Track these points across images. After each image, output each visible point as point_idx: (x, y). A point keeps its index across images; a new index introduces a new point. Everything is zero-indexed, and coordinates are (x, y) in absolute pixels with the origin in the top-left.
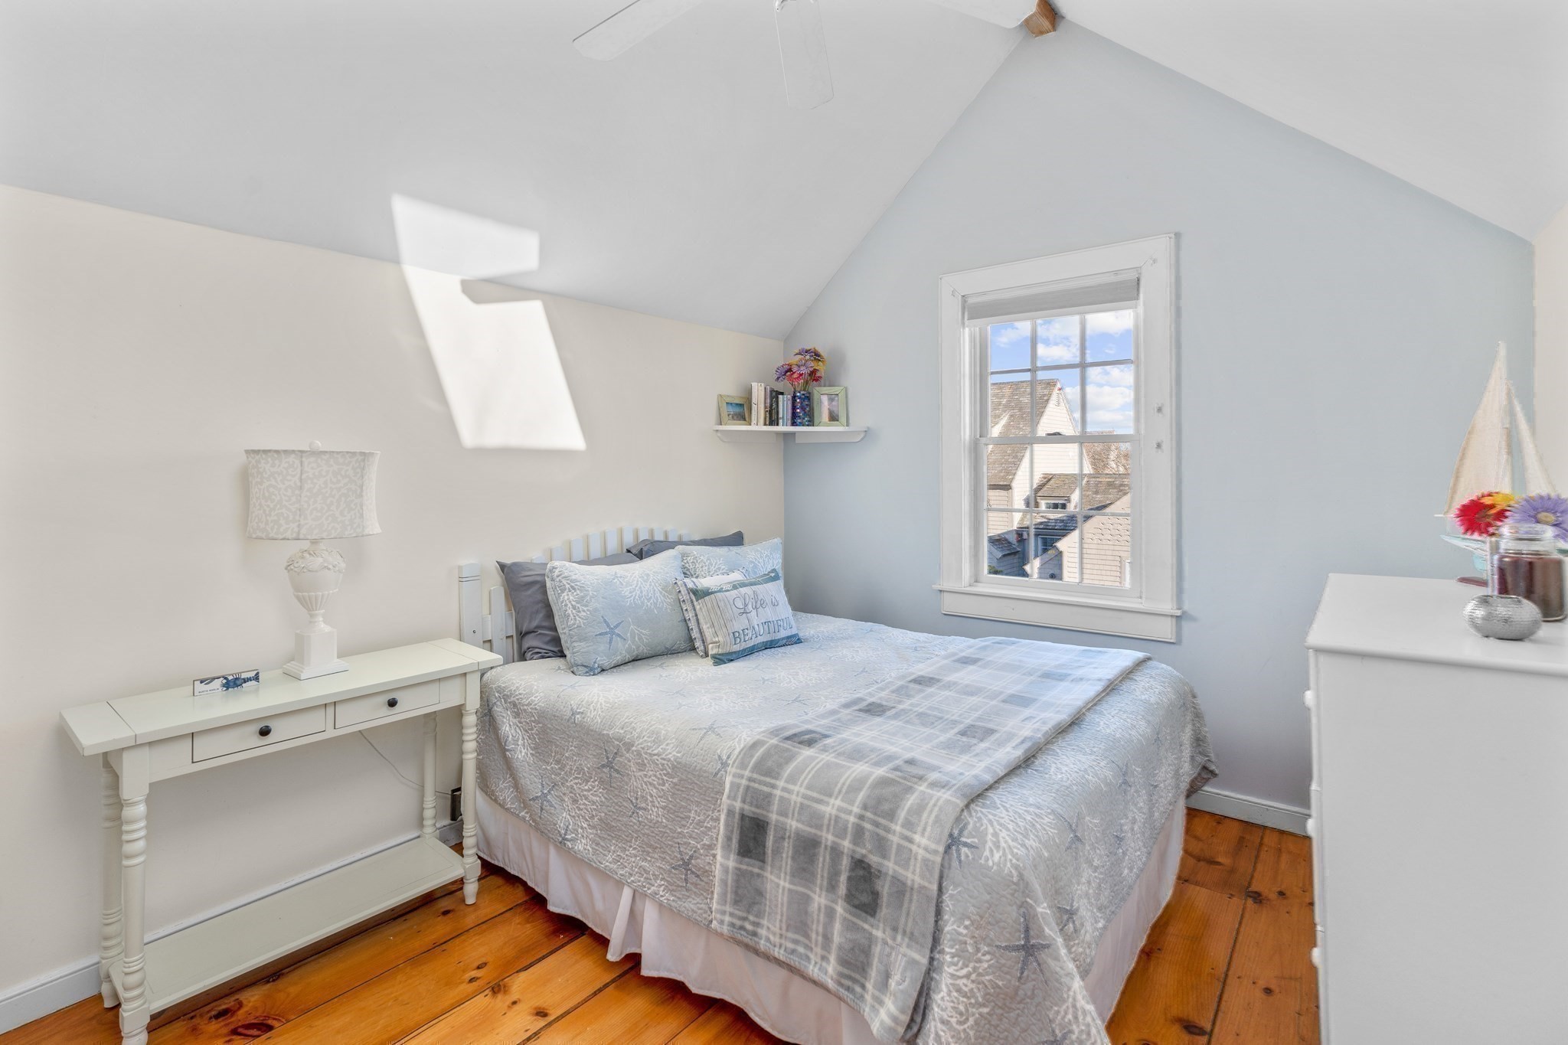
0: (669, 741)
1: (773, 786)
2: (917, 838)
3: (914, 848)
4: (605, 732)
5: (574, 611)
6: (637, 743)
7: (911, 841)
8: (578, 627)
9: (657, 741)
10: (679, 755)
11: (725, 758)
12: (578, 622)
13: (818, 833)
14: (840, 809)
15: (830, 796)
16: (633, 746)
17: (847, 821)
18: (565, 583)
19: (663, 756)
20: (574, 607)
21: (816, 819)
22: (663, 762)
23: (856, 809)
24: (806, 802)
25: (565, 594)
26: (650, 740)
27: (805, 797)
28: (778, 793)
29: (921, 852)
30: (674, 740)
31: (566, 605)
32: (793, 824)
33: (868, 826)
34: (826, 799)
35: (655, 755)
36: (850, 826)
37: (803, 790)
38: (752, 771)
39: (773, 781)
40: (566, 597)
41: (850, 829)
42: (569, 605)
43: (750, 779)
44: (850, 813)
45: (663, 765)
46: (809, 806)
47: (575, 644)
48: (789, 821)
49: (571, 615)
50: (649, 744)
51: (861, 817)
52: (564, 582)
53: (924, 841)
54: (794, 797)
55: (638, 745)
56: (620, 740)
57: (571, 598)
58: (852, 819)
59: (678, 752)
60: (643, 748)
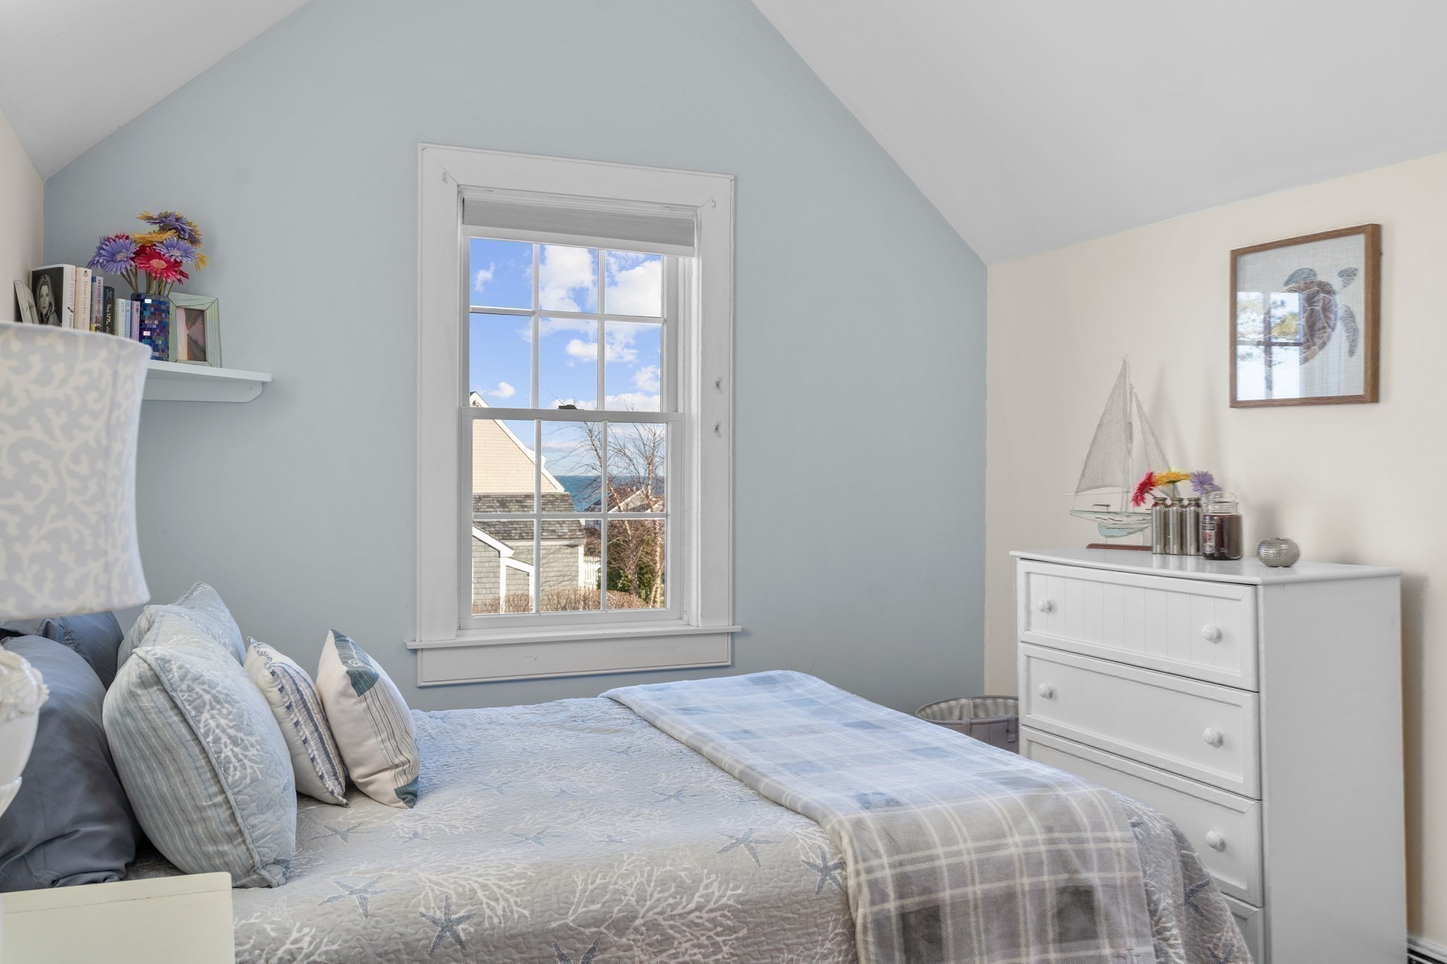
0: (706, 882)
1: (931, 858)
2: (1109, 834)
3: (1112, 845)
4: (554, 925)
5: (236, 749)
6: (642, 911)
7: (1107, 840)
8: (252, 781)
9: (684, 889)
10: (740, 891)
11: (819, 862)
12: (249, 771)
13: (1011, 882)
14: (1026, 844)
15: (1004, 836)
16: (635, 918)
17: (1039, 852)
18: (201, 692)
19: (711, 906)
20: (235, 741)
21: (1005, 869)
22: (713, 915)
23: (1040, 836)
24: (984, 856)
25: (206, 715)
26: (666, 894)
27: (979, 850)
28: (942, 862)
29: (1120, 845)
30: (713, 876)
31: (217, 740)
32: (977, 890)
33: (1065, 846)
34: (1002, 841)
35: (692, 911)
36: (1044, 856)
37: (970, 845)
38: (890, 855)
39: (927, 853)
40: (212, 724)
41: (1045, 861)
42: (224, 739)
43: (892, 866)
44: (1035, 843)
45: (712, 920)
46: (988, 859)
47: (253, 821)
48: (970, 889)
49: (233, 760)
50: (671, 901)
51: (1052, 841)
52: (198, 689)
53: (1118, 834)
54: (965, 858)
55: (648, 911)
56: (596, 922)
57: (223, 722)
58: (1043, 848)
59: (735, 889)
60: (661, 913)
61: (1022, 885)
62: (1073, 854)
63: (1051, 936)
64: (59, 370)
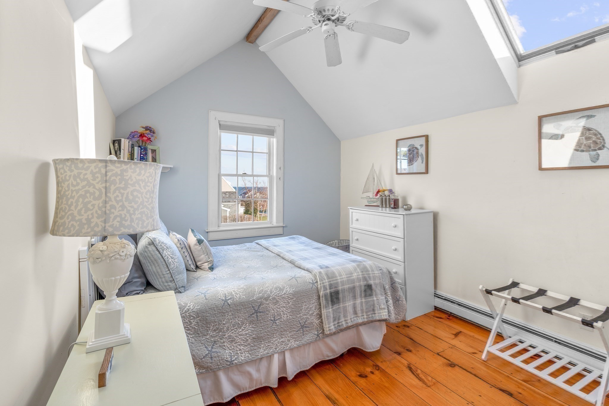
0: (286, 288)
1: (337, 280)
2: (375, 272)
3: (376, 275)
4: (251, 299)
5: (172, 260)
6: (272, 295)
7: (374, 274)
8: (176, 268)
9: (281, 290)
10: (294, 289)
11: (311, 282)
12: (176, 265)
13: (354, 284)
14: (358, 275)
15: (353, 274)
16: (270, 297)
17: (360, 277)
18: (164, 246)
19: (287, 293)
20: (172, 258)
21: (353, 281)
22: (288, 295)
23: (360, 274)
24: (348, 279)
25: (165, 252)
26: (277, 291)
27: (347, 277)
28: (339, 280)
29: (377, 275)
30: (288, 286)
31: (168, 258)
32: (346, 286)
33: (366, 275)
34: (352, 275)
35: (283, 295)
36: (361, 278)
37: (345, 276)
38: (328, 279)
39: (336, 278)
40: (166, 254)
41: (361, 279)
42: (169, 257)
43: (328, 282)
44: (359, 275)
45: (288, 297)
46: (349, 279)
47: (177, 277)
48: (345, 286)
49: (172, 262)
50: (278, 292)
51: (363, 275)
52: (163, 245)
53: (377, 272)
54: (344, 279)
55: (273, 295)
56: (261, 298)
57: (169, 253)
58: (361, 276)
59: (293, 289)
60: (276, 296)
61: (357, 285)
62: (367, 277)
63: (363, 296)
64: (143, 172)
